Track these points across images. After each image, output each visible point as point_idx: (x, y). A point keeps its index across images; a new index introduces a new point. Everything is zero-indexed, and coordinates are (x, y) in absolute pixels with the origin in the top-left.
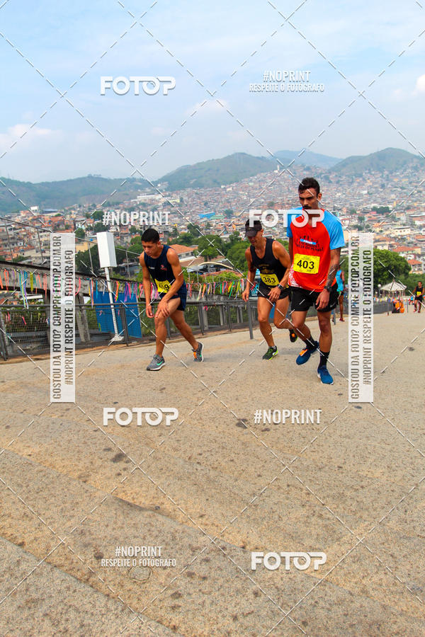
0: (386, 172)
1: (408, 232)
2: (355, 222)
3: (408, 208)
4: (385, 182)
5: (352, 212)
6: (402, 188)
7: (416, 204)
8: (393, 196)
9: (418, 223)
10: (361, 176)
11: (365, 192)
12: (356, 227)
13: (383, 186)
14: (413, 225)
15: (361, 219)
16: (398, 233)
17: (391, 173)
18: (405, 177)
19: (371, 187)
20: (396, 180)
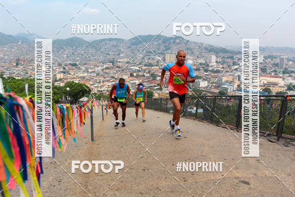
0: (74, 48)
1: (86, 74)
2: (62, 70)
3: (85, 64)
4: (74, 52)
5: (60, 65)
6: (82, 55)
7: (88, 62)
8: (78, 58)
9: (90, 71)
10: (63, 48)
11: (65, 56)
12: (62, 72)
13: (73, 54)
14: (88, 71)
15: (64, 68)
16: (82, 75)
17: (76, 48)
18: (83, 50)
19: (68, 54)
20: (79, 51)
